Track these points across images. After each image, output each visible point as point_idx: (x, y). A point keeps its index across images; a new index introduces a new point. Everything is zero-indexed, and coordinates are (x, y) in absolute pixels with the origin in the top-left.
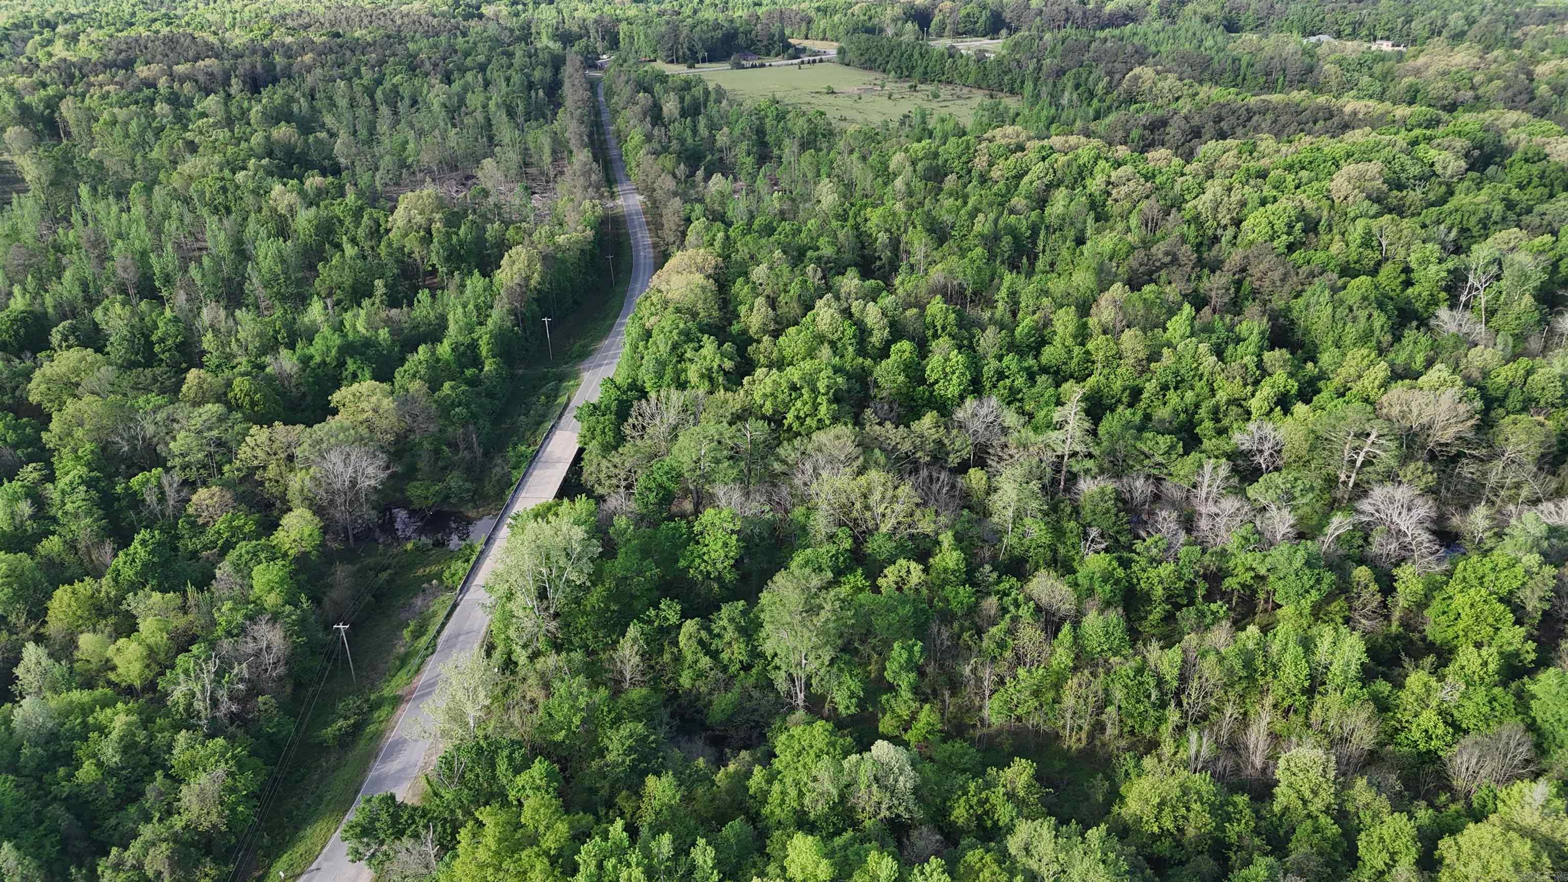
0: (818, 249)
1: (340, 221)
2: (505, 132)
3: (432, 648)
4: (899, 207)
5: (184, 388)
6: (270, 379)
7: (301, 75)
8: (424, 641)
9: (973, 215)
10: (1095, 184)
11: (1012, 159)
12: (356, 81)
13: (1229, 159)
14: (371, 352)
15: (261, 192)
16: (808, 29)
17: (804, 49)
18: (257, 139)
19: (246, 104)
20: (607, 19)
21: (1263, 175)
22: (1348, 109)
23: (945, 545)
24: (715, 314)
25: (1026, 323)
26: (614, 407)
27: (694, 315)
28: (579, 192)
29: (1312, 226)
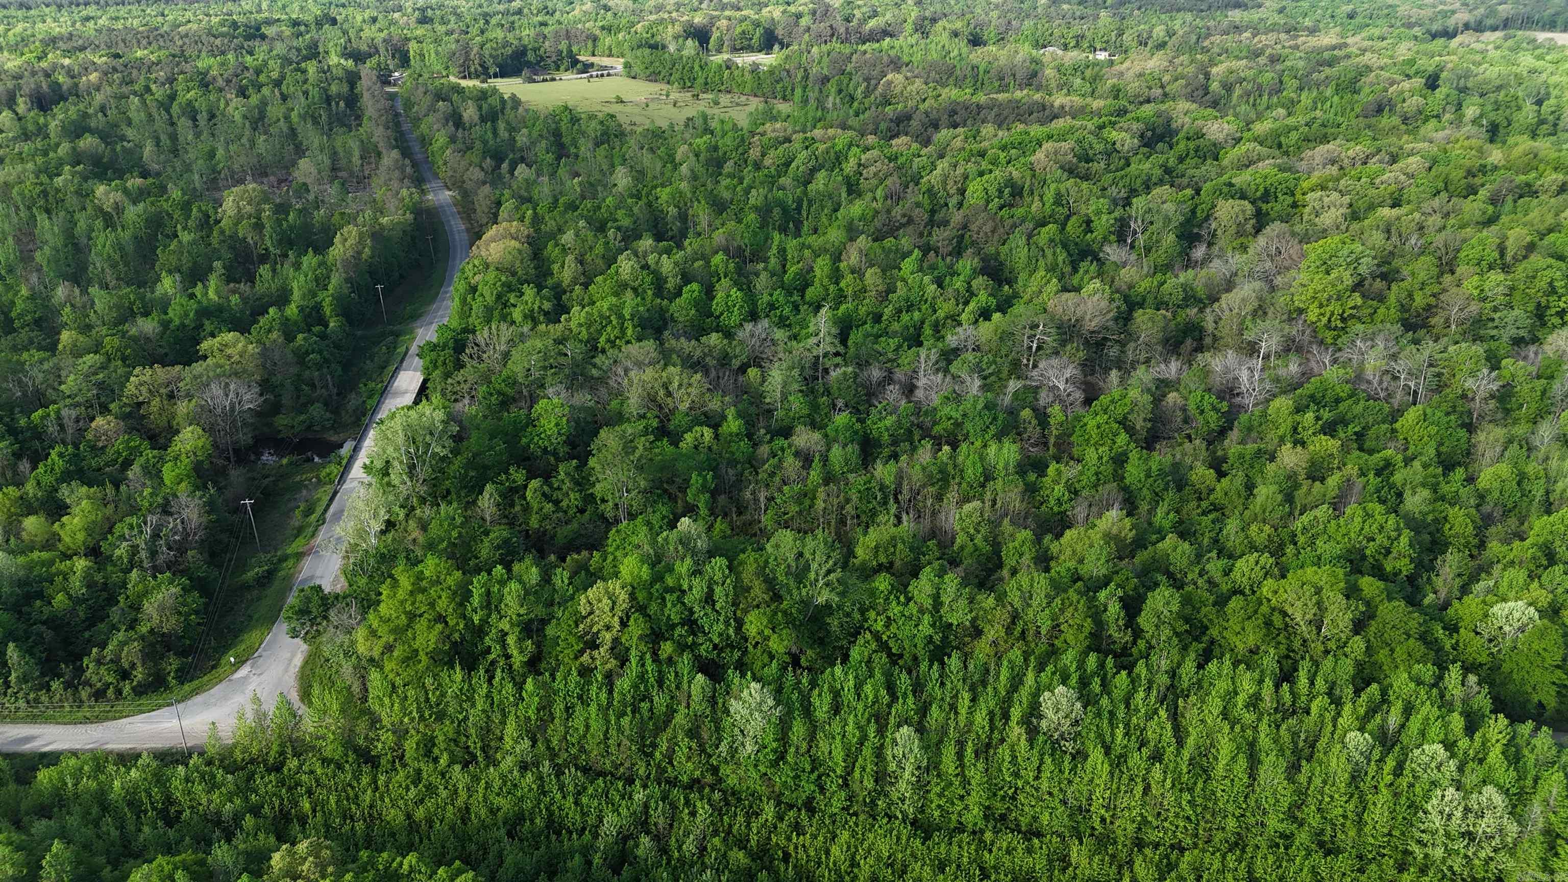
0: (616, 220)
1: (168, 214)
2: (312, 138)
3: (322, 521)
4: (684, 186)
5: (60, 347)
6: (135, 339)
7: (89, 94)
8: (313, 517)
9: (747, 192)
10: (849, 167)
11: (781, 149)
12: (148, 97)
13: (958, 143)
14: (226, 315)
15: (84, 195)
16: (595, 46)
17: (592, 65)
18: (64, 149)
19: (42, 120)
20: (396, 38)
21: (982, 154)
22: (1057, 104)
23: (730, 417)
24: (533, 271)
25: (792, 270)
26: (451, 344)
27: (514, 274)
28: (395, 184)
29: (1017, 191)
